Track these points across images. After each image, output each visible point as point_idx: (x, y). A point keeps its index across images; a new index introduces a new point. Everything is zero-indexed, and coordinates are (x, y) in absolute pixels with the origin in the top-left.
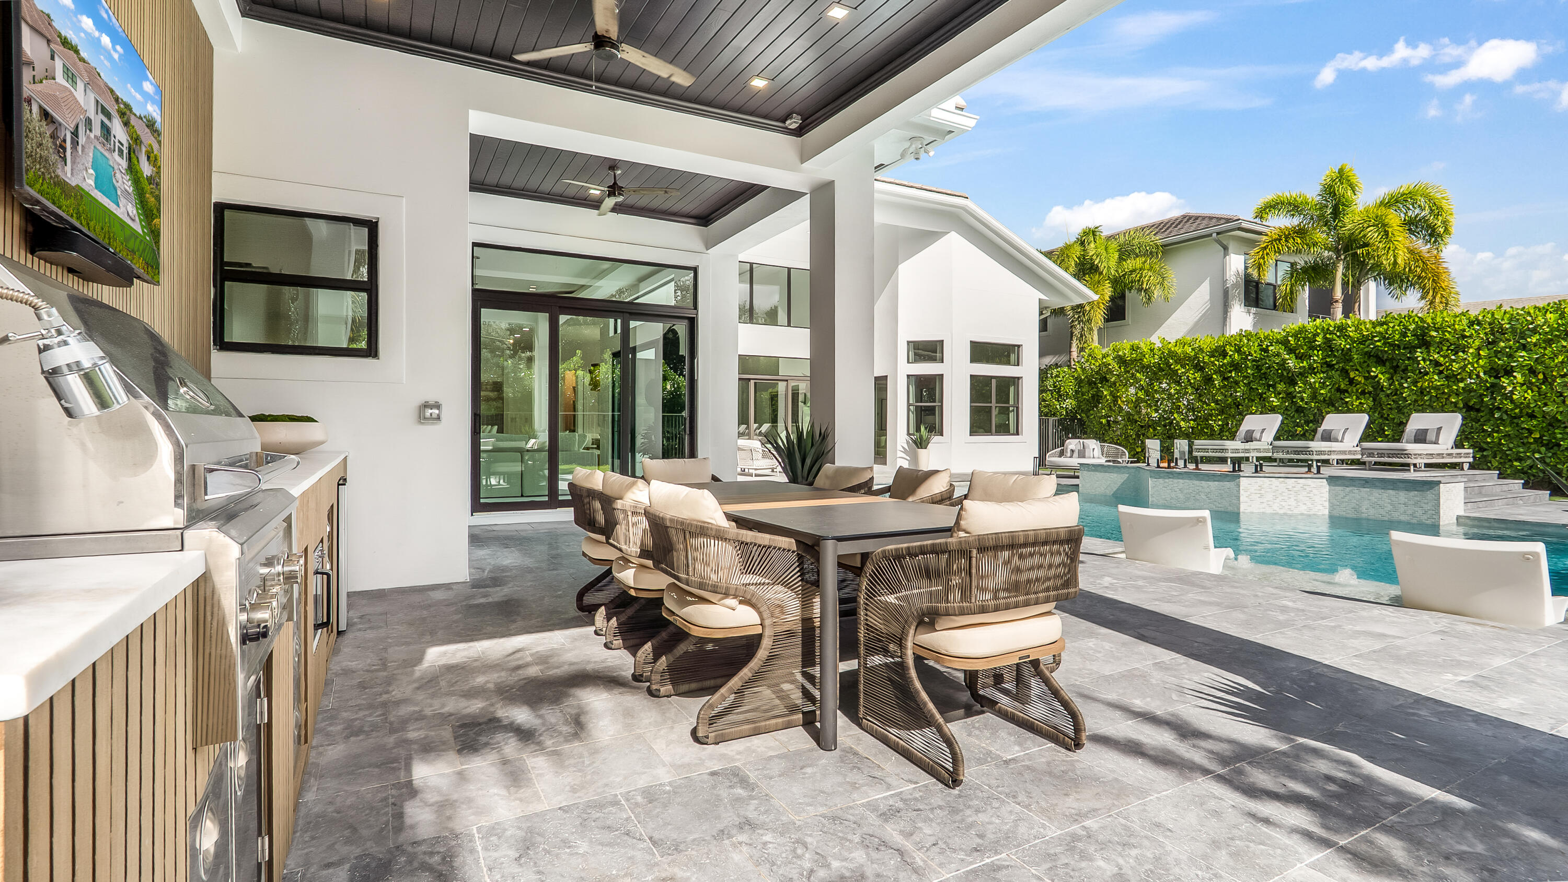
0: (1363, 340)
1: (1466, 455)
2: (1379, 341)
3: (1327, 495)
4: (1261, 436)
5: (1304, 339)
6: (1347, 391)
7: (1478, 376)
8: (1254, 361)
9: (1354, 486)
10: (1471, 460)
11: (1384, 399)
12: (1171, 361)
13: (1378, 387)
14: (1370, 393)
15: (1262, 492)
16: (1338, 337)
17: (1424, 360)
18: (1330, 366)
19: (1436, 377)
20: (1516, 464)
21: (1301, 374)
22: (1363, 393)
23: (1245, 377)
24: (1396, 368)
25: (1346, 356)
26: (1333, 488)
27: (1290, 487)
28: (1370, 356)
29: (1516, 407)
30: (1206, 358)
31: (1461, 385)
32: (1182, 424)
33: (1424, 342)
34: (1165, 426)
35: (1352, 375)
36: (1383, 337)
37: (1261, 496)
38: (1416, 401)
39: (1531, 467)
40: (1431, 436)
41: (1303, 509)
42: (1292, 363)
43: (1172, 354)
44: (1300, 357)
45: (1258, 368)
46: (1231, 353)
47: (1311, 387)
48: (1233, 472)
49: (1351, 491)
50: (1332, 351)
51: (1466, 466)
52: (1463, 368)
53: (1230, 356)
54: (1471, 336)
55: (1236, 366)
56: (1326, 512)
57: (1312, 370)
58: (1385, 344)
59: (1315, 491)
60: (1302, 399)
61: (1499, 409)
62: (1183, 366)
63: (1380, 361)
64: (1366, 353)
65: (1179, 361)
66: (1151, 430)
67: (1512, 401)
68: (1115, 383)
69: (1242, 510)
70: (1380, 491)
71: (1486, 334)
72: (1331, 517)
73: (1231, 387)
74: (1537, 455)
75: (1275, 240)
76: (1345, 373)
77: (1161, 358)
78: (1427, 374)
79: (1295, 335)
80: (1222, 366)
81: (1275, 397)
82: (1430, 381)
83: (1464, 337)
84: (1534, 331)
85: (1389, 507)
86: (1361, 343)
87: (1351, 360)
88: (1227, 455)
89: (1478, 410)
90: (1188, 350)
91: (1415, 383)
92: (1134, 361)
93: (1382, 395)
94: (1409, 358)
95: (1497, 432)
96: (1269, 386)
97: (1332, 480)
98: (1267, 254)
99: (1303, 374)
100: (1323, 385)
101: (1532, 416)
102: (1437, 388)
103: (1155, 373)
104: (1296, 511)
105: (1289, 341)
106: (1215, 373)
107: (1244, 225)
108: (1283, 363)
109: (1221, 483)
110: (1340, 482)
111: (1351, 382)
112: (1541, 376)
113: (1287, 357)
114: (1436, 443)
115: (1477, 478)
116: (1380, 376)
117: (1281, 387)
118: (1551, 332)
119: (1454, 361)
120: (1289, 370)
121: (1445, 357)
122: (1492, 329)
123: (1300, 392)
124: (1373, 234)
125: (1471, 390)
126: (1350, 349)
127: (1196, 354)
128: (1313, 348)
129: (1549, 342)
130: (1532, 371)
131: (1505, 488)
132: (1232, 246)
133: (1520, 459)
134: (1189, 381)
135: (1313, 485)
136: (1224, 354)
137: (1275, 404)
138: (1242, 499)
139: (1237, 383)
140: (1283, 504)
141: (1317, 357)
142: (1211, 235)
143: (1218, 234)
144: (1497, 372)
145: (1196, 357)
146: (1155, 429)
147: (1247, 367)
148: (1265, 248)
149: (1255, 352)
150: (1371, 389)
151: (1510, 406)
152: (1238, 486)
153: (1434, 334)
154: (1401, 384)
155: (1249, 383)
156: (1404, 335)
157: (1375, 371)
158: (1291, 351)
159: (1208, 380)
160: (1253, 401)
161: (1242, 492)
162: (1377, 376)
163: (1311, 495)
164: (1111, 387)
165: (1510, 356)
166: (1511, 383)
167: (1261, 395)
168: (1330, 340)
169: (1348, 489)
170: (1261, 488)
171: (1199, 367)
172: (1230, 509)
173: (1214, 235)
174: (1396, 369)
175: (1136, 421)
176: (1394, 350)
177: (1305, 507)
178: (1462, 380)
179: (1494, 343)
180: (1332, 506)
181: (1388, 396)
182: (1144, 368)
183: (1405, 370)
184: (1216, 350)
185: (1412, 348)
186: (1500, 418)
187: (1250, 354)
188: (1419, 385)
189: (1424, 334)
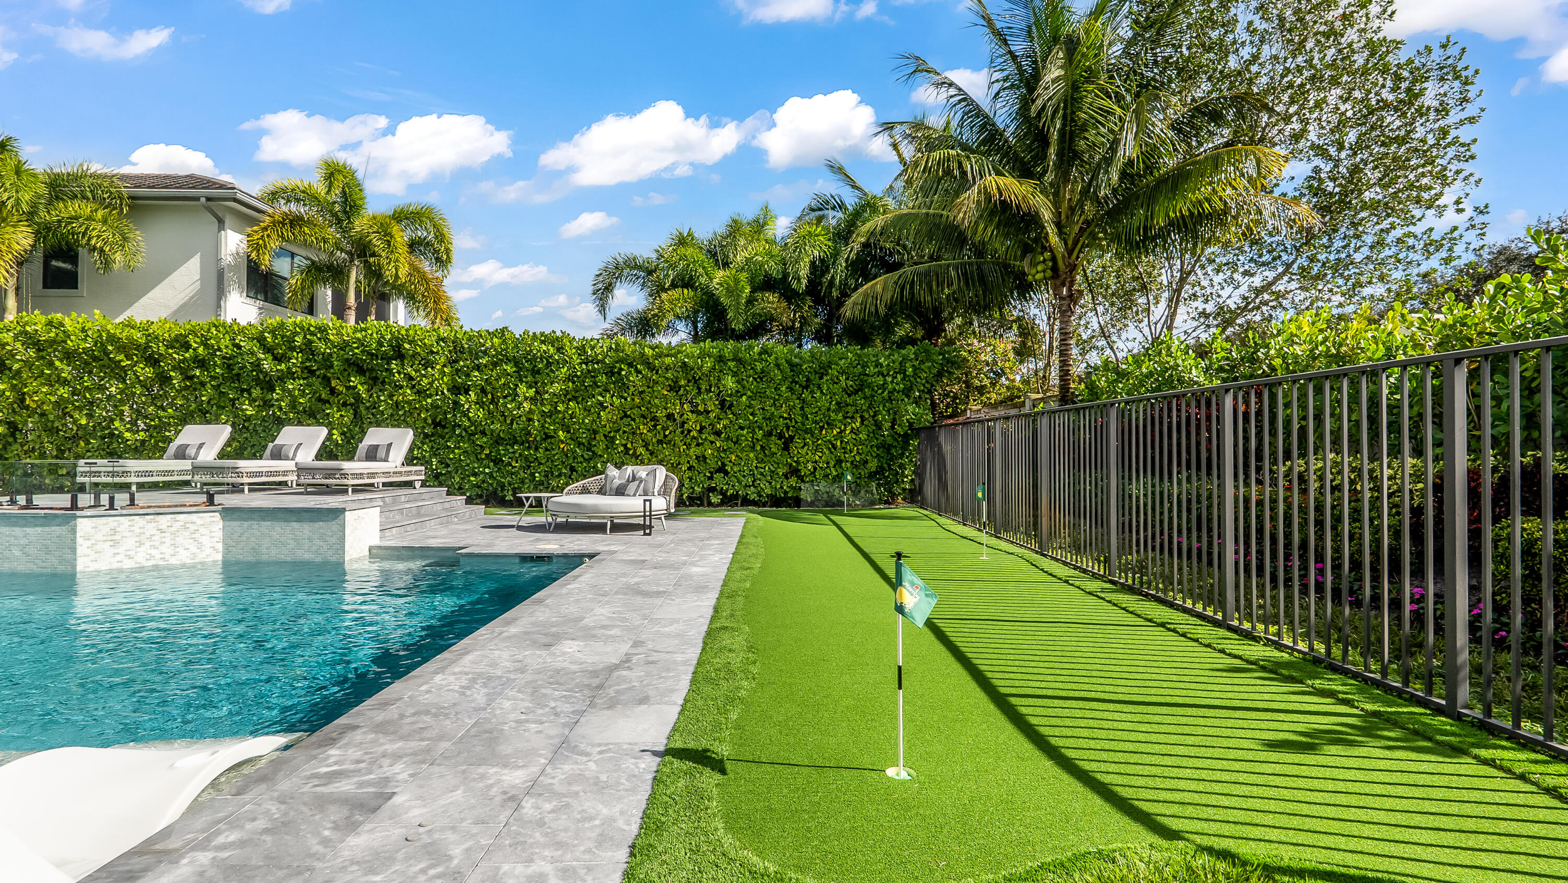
0: (344, 346)
1: (417, 473)
2: (357, 348)
3: (220, 534)
4: (197, 453)
5: (283, 337)
6: (328, 402)
7: (443, 393)
8: (224, 358)
9: (253, 519)
10: (423, 477)
11: (364, 412)
12: (110, 348)
13: (358, 398)
14: (352, 405)
15: (116, 537)
16: (319, 339)
17: (399, 373)
18: (312, 372)
19: (409, 391)
20: (472, 479)
21: (279, 378)
22: (345, 404)
23: (213, 378)
24: (375, 379)
25: (327, 362)
26: (228, 523)
27: (164, 527)
28: (349, 365)
29: (472, 424)
30: (162, 349)
31: (429, 401)
32: (127, 435)
33: (400, 355)
34: (103, 438)
35: (333, 383)
36: (361, 343)
37: (115, 543)
38: (392, 415)
39: (483, 482)
40: (381, 453)
41: (184, 557)
42: (267, 364)
43: (112, 339)
44: (278, 359)
45: (229, 367)
46: (195, 345)
47: (291, 395)
48: (71, 509)
49: (250, 527)
50: (313, 355)
51: (418, 485)
52: (431, 384)
53: (194, 350)
54: (437, 353)
55: (202, 363)
56: (219, 557)
57: (291, 375)
58: (363, 351)
59: (203, 530)
60: (280, 409)
61: (459, 426)
62: (128, 357)
63: (361, 371)
64: (347, 360)
65: (122, 348)
66: (82, 444)
67: (469, 419)
68: (19, 372)
69: (79, 568)
70: (283, 524)
71: (450, 352)
72: (226, 564)
73: (195, 389)
74: (487, 470)
75: (279, 222)
76: (326, 380)
77: (96, 343)
78: (401, 387)
79: (273, 332)
80: (183, 361)
81: (250, 405)
82: (404, 394)
83: (432, 352)
84: (485, 353)
85: (292, 544)
86: (341, 349)
87: (332, 367)
88: (128, 480)
89: (444, 427)
90: (137, 335)
91: (391, 396)
92: (52, 342)
93: (362, 408)
94: (387, 370)
95: (459, 448)
96: (243, 390)
97: (229, 513)
98: (268, 236)
99: (282, 379)
100: (303, 394)
101: (483, 433)
102: (409, 403)
103: (86, 363)
104: (174, 561)
105: (265, 338)
106: (174, 368)
107: (239, 196)
108: (257, 365)
109: (47, 529)
110: (236, 515)
111: (333, 391)
112: (490, 396)
113: (262, 356)
114: (386, 460)
115: (424, 496)
116: (359, 387)
117: (256, 392)
118: (497, 355)
119: (424, 376)
120: (266, 374)
121: (416, 371)
122: (455, 347)
123: (277, 400)
124: (377, 243)
125: (437, 407)
126: (330, 355)
127: (148, 342)
128: (292, 349)
129: (495, 365)
130: (483, 391)
131: (447, 505)
132: (228, 221)
133: (475, 475)
134: (138, 377)
135: (199, 522)
136: (187, 346)
137: (248, 413)
138: (80, 551)
139: (203, 384)
140: (154, 552)
141: (296, 359)
142: (197, 199)
143: (209, 199)
144: (458, 389)
145: (148, 347)
146: (87, 443)
147: (215, 365)
148: (265, 229)
149: (227, 347)
150: (352, 401)
151: (467, 424)
152: (74, 531)
153: (407, 346)
154: (378, 397)
155: (219, 386)
156: (380, 344)
157: (354, 380)
158: (268, 350)
159: (164, 379)
160: (224, 408)
161: (79, 540)
162: (355, 387)
163: (197, 536)
164: (13, 378)
165: (468, 375)
166: (467, 401)
167: (233, 400)
168: (311, 342)
169: (246, 524)
170: (114, 531)
171: (153, 361)
172: (61, 569)
173: (203, 200)
174: (375, 381)
175: (58, 430)
176: (372, 360)
177: (187, 553)
178: (430, 396)
179: (456, 361)
180: (227, 549)
181: (368, 408)
182: (69, 356)
183: (383, 382)
184: (176, 340)
185: (389, 360)
186: (460, 435)
187: (219, 349)
188: (395, 398)
189: (399, 346)
